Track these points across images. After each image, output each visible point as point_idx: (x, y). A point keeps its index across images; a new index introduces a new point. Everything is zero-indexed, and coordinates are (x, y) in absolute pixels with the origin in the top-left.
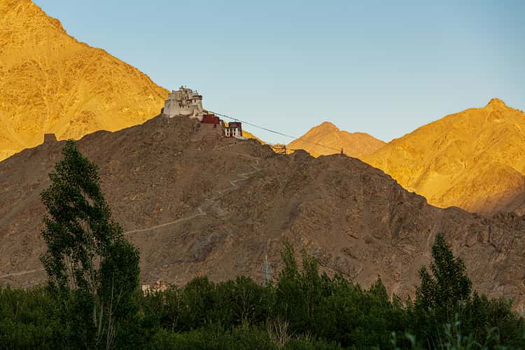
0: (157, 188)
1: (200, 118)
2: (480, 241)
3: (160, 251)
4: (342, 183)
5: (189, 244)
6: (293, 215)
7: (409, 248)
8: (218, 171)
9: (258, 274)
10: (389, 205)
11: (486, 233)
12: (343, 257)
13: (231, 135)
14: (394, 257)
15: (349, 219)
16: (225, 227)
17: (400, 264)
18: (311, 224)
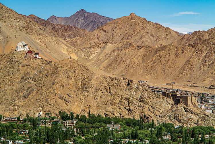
0: (14, 74)
1: (27, 52)
2: (107, 91)
3: (15, 95)
4: (68, 73)
5: (23, 93)
6: (53, 84)
7: (86, 94)
8: (32, 69)
9: (43, 102)
10: (81, 80)
11: (108, 89)
12: (67, 97)
13: (36, 56)
14: (82, 97)
15: (69, 84)
16: (33, 87)
17: (84, 99)
18: (58, 86)
